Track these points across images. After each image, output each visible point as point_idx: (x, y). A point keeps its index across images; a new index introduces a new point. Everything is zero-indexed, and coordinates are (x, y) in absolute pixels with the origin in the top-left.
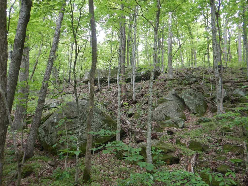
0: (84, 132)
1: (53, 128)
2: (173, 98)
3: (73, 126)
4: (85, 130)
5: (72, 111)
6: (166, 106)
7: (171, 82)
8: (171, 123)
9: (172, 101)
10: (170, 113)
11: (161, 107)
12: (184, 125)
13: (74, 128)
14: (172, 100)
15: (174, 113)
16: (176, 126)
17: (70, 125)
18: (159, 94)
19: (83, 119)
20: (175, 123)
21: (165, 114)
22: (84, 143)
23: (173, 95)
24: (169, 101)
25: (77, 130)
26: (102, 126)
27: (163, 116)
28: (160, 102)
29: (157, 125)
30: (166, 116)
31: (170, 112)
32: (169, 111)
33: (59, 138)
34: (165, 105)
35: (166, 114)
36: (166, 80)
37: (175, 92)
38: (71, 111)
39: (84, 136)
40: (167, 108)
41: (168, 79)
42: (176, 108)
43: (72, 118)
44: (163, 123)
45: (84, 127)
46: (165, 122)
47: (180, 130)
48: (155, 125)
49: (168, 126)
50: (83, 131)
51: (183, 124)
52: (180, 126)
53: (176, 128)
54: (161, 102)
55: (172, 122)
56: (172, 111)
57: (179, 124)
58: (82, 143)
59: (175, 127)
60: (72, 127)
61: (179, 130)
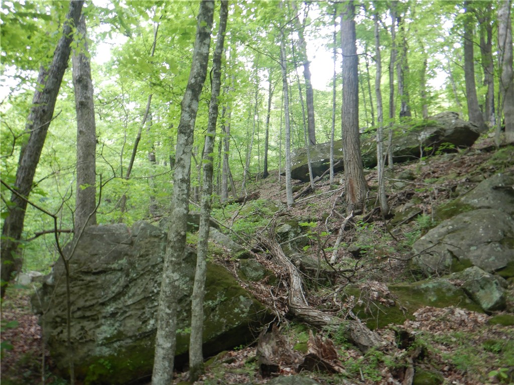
0: (127, 315)
1: (46, 298)
2: (494, 199)
3: (97, 295)
4: (132, 307)
5: (95, 252)
6: (460, 225)
7: (503, 152)
8: (449, 290)
9: (489, 208)
10: (472, 248)
11: (443, 230)
12: (502, 298)
13: (101, 301)
14: (488, 205)
15: (488, 249)
16: (468, 301)
17: (91, 293)
18: (458, 188)
19: (127, 275)
20: (465, 291)
21: (451, 252)
22: (127, 348)
23: (496, 188)
24: (480, 208)
25: (108, 308)
26: (186, 295)
27: (444, 259)
28: (446, 213)
29: (387, 297)
30: (458, 259)
31: (470, 245)
32: (469, 242)
33: (59, 329)
34: (457, 224)
35: (455, 254)
36: (491, 147)
37: (504, 181)
38: (93, 253)
39: (129, 325)
40: (463, 233)
41: (498, 144)
42: (495, 232)
43: (94, 274)
44: (414, 291)
45: (129, 298)
46: (423, 286)
47: (481, 318)
48: (379, 298)
49: (433, 299)
50: (125, 312)
51: (496, 295)
52: (486, 305)
53: (462, 312)
54: (450, 214)
55: (454, 288)
56: (480, 243)
57: (480, 294)
58: (120, 346)
59: (463, 305)
60: (96, 298)
61: (476, 321)
